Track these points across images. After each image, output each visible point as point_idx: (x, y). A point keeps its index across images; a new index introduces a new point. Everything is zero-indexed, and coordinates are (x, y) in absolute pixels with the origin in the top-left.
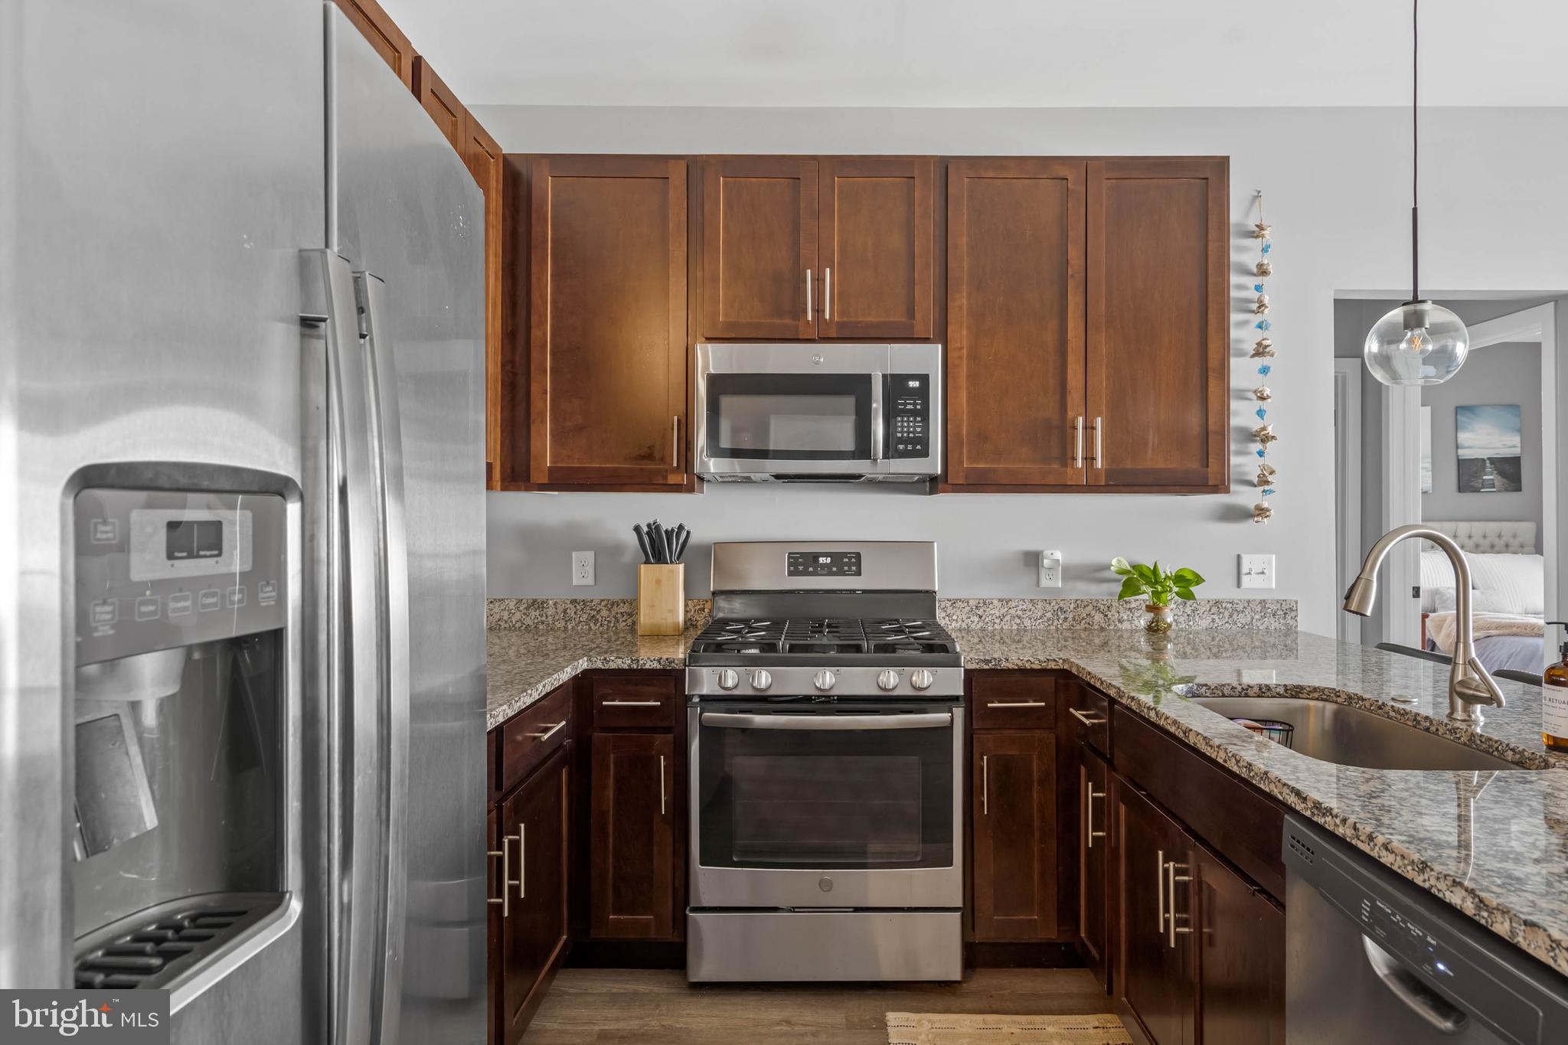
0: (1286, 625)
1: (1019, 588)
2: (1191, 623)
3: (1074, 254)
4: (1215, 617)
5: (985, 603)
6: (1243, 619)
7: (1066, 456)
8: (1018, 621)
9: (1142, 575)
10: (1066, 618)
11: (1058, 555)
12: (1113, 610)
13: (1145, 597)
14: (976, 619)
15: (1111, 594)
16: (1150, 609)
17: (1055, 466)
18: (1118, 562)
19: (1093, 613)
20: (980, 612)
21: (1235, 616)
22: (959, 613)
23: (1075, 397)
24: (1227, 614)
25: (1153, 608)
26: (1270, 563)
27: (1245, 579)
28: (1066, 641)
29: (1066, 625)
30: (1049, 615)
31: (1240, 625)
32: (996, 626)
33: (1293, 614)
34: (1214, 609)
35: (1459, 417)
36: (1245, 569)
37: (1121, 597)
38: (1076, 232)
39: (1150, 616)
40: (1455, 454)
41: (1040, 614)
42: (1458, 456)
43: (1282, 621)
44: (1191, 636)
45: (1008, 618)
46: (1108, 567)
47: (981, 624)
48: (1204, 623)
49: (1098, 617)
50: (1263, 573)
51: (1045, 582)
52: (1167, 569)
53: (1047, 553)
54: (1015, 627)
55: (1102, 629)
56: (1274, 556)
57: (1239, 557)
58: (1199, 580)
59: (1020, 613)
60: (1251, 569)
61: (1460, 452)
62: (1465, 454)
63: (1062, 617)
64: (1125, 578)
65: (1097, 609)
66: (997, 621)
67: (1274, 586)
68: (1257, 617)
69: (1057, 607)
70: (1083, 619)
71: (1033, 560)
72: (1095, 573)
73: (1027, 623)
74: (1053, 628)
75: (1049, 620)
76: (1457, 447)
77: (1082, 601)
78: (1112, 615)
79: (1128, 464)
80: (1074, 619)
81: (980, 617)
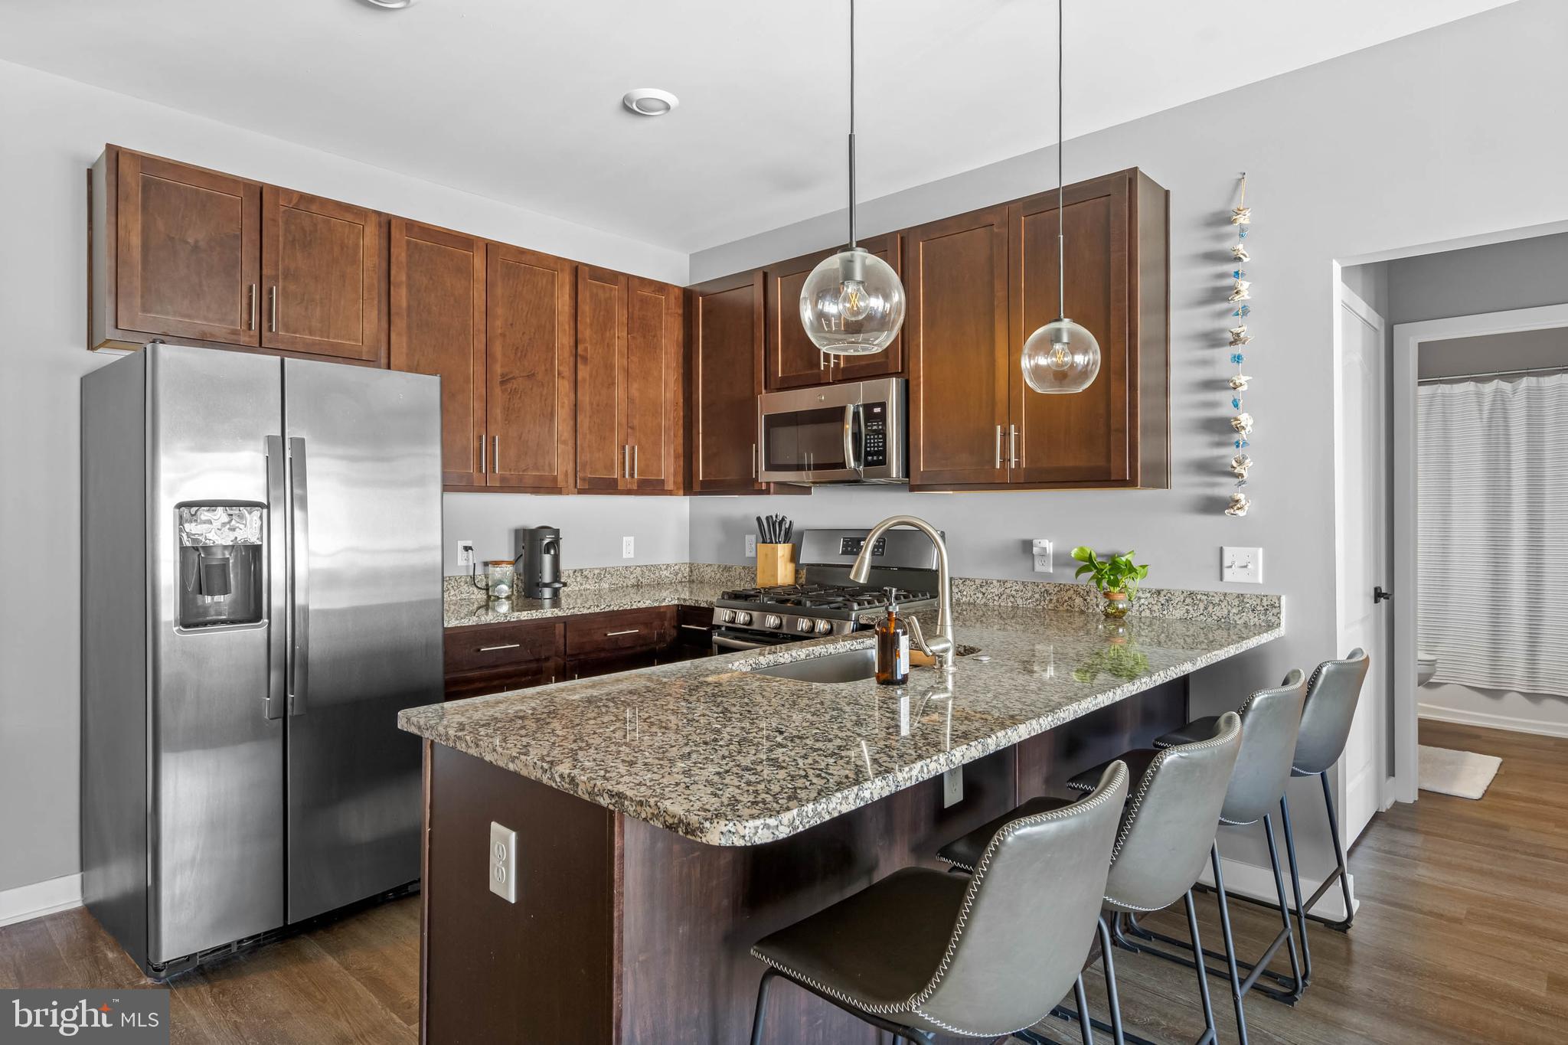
0: (1267, 621)
1: (1014, 572)
2: (1165, 612)
4: (1190, 608)
5: (987, 583)
6: (1218, 612)
8: (1012, 600)
10: (1051, 600)
11: (1047, 545)
12: (1092, 595)
14: (981, 596)
19: (1074, 597)
20: (983, 590)
21: (1210, 609)
22: (968, 589)
24: (1202, 606)
26: (1255, 556)
27: (1226, 572)
28: (1051, 620)
29: (1051, 606)
30: (1037, 596)
31: (1216, 618)
32: (995, 603)
33: (1275, 611)
34: (1188, 601)
36: (1227, 562)
41: (1029, 595)
43: (1262, 617)
44: (1165, 625)
45: (1004, 596)
47: (984, 600)
48: (1179, 613)
49: (1078, 601)
50: (1246, 567)
51: (1038, 568)
53: (1038, 542)
54: (1010, 604)
55: (1082, 612)
56: (1261, 550)
57: (1222, 548)
59: (1013, 593)
60: (1233, 563)
63: (1048, 598)
66: (997, 598)
67: (1260, 580)
68: (1235, 611)
69: (1043, 589)
70: (1066, 601)
71: (1027, 546)
73: (1020, 602)
74: (1040, 607)
75: (1037, 600)
77: (1064, 585)
78: (1091, 600)
80: (1058, 601)
81: (984, 594)
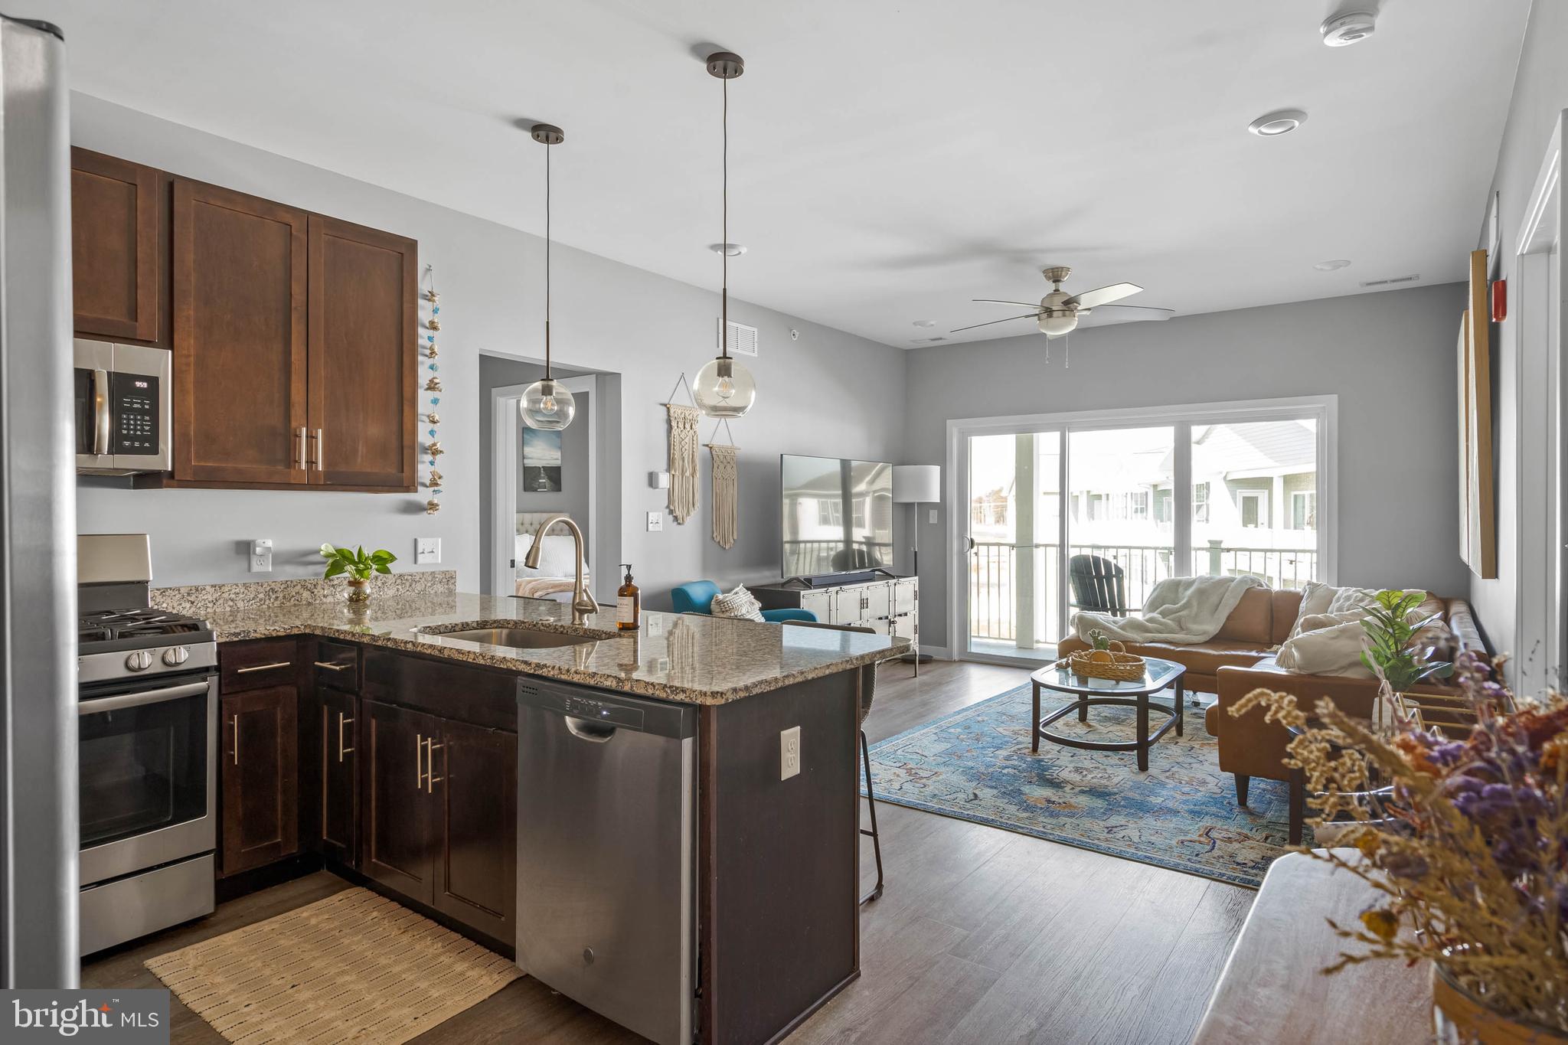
0: (448, 589)
1: (232, 574)
2: (381, 593)
3: (298, 290)
4: (400, 587)
5: (197, 590)
6: (419, 587)
7: (291, 461)
8: (231, 603)
9: (344, 557)
10: (277, 597)
11: (269, 543)
12: (319, 587)
13: (346, 575)
14: (188, 605)
15: (317, 574)
16: (351, 583)
17: (280, 468)
18: (326, 548)
19: (301, 591)
20: (192, 598)
21: (413, 586)
22: (169, 600)
23: (298, 411)
24: (408, 584)
25: (355, 583)
26: (437, 544)
27: (420, 557)
28: (277, 617)
29: (277, 603)
30: (261, 596)
31: (417, 592)
32: (209, 610)
33: (453, 581)
34: (399, 581)
35: (525, 436)
36: (420, 550)
37: (327, 576)
38: (298, 271)
39: (352, 589)
40: (522, 463)
41: (252, 596)
42: (524, 464)
43: (446, 586)
44: (381, 603)
45: (221, 601)
46: (318, 552)
47: (193, 609)
48: (391, 592)
49: (306, 594)
50: (432, 552)
51: (256, 567)
52: (368, 552)
53: (259, 541)
54: (228, 609)
55: (309, 604)
56: (440, 539)
57: (416, 540)
58: (392, 558)
59: (233, 596)
60: (424, 550)
61: (526, 461)
62: (529, 463)
63: (274, 596)
64: (330, 561)
65: (304, 587)
66: (210, 605)
67: (440, 562)
68: (429, 584)
69: (268, 588)
70: (293, 596)
71: (245, 549)
72: (301, 558)
73: (241, 604)
74: (264, 606)
75: (261, 600)
76: (524, 458)
77: (292, 582)
78: (318, 592)
79: (342, 468)
80: (284, 597)
81: (192, 603)
